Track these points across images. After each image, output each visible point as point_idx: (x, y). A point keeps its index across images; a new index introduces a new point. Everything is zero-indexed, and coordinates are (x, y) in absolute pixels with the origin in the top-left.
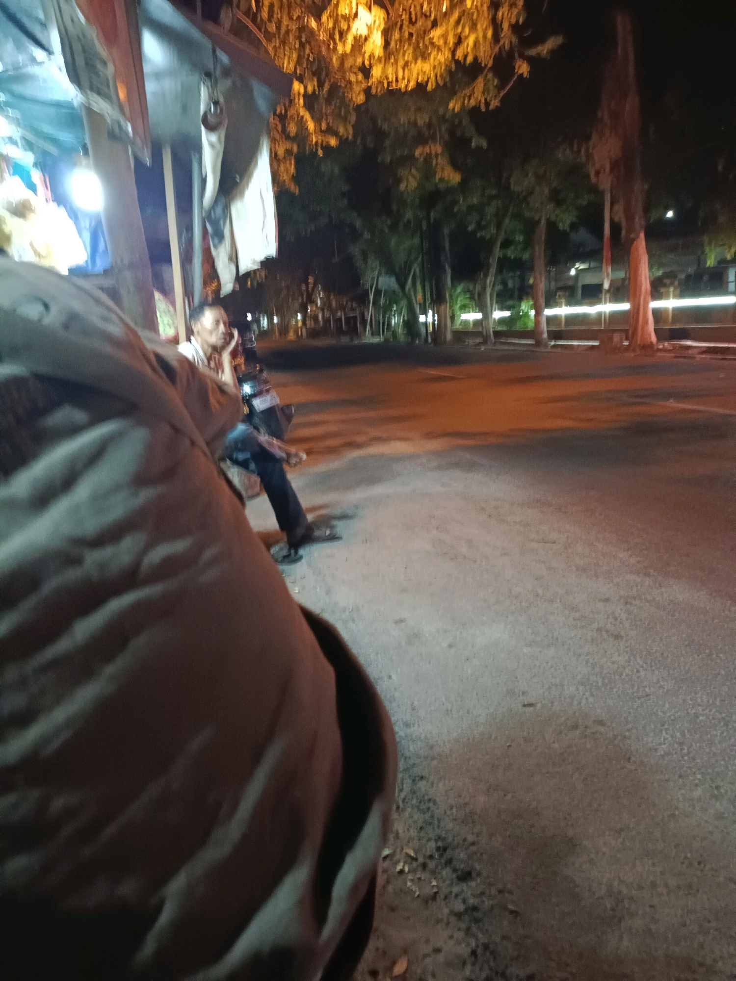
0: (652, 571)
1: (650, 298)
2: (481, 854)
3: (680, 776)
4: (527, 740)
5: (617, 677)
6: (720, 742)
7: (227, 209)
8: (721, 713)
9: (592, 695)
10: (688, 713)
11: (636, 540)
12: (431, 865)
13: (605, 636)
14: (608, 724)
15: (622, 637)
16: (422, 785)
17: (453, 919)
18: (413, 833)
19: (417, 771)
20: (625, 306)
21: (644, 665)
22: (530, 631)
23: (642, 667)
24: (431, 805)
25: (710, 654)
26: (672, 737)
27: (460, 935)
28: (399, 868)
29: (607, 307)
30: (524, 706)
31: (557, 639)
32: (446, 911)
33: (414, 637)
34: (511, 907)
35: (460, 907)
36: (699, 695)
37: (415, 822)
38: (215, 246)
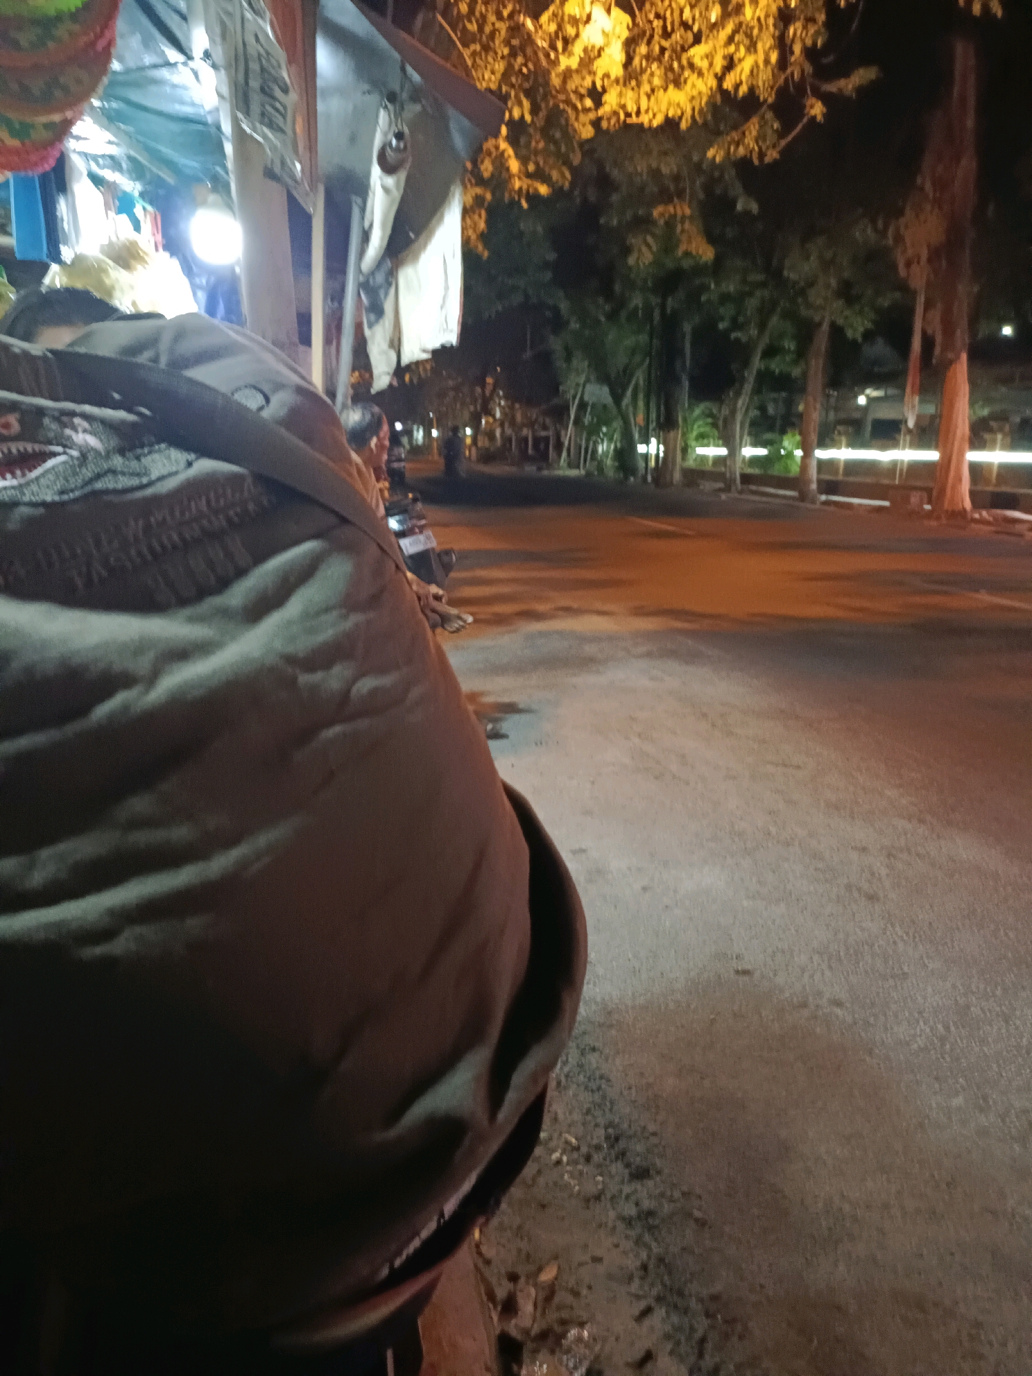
1: (967, 445)
2: (664, 1148)
4: (737, 1015)
5: (866, 948)
7: (392, 275)
9: (830, 968)
11: (913, 775)
12: (597, 1158)
13: (856, 894)
14: (848, 1005)
15: (878, 900)
16: (593, 1059)
17: (621, 1226)
18: (577, 1116)
19: (589, 1040)
20: (930, 454)
21: (905, 936)
22: (754, 879)
23: (902, 937)
24: (603, 1083)
26: (931, 1029)
27: (627, 1245)
28: (555, 1156)
29: (905, 455)
30: (737, 972)
31: (790, 893)
32: (612, 1214)
33: (598, 873)
34: (697, 1214)
35: (630, 1210)
37: (580, 1103)
38: (371, 326)
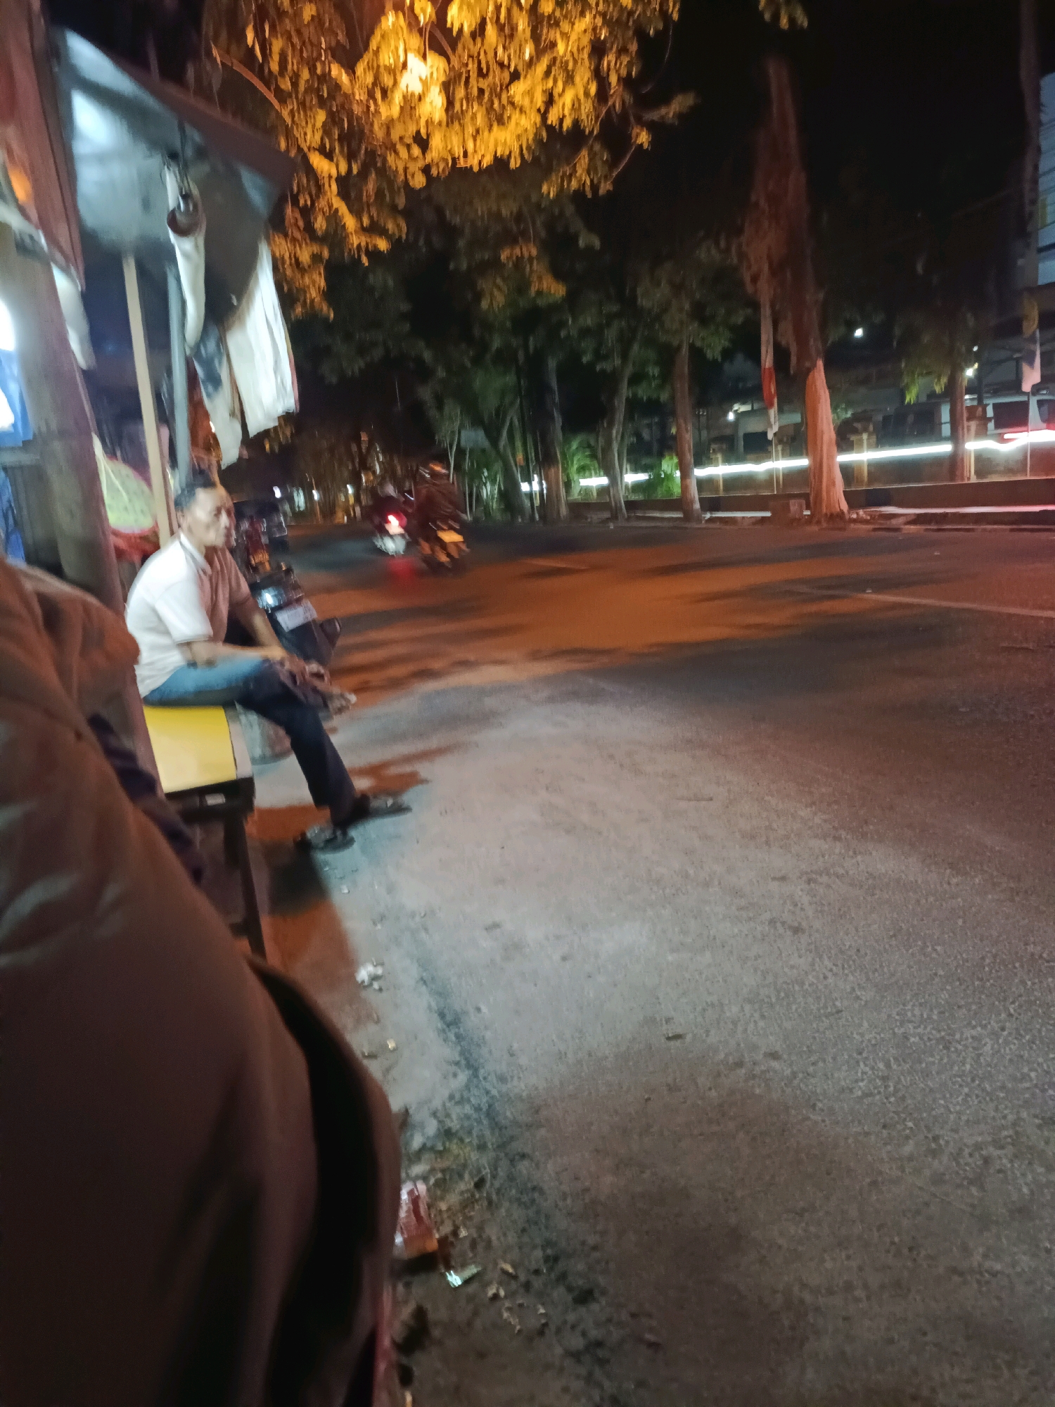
0: (843, 834)
1: (835, 448)
2: (607, 1263)
3: (884, 1127)
4: (672, 1088)
5: (797, 988)
6: (938, 1073)
7: (222, 341)
8: (939, 1031)
9: (763, 1017)
10: (894, 1033)
11: (823, 790)
12: (537, 1283)
13: (781, 930)
14: (785, 1056)
15: (803, 931)
16: (523, 1167)
17: (568, 1362)
18: (512, 1238)
19: (517, 1146)
20: (803, 462)
21: (834, 968)
22: (677, 929)
23: (831, 970)
24: (536, 1195)
25: (925, 946)
26: (873, 1068)
27: (577, 1385)
28: (491, 1292)
29: (780, 464)
30: (669, 1039)
31: (715, 938)
32: (559, 1351)
33: (514, 948)
34: (649, 1337)
35: (577, 1342)
36: (909, 1007)
37: (514, 1222)
38: (209, 396)
